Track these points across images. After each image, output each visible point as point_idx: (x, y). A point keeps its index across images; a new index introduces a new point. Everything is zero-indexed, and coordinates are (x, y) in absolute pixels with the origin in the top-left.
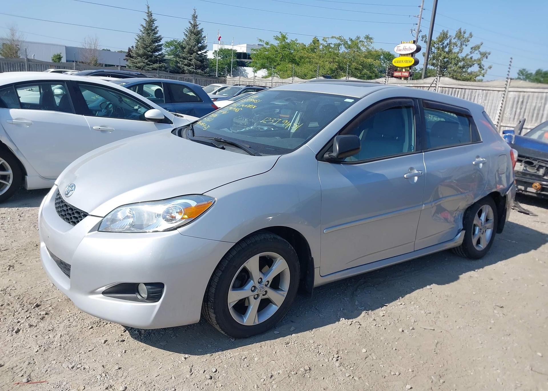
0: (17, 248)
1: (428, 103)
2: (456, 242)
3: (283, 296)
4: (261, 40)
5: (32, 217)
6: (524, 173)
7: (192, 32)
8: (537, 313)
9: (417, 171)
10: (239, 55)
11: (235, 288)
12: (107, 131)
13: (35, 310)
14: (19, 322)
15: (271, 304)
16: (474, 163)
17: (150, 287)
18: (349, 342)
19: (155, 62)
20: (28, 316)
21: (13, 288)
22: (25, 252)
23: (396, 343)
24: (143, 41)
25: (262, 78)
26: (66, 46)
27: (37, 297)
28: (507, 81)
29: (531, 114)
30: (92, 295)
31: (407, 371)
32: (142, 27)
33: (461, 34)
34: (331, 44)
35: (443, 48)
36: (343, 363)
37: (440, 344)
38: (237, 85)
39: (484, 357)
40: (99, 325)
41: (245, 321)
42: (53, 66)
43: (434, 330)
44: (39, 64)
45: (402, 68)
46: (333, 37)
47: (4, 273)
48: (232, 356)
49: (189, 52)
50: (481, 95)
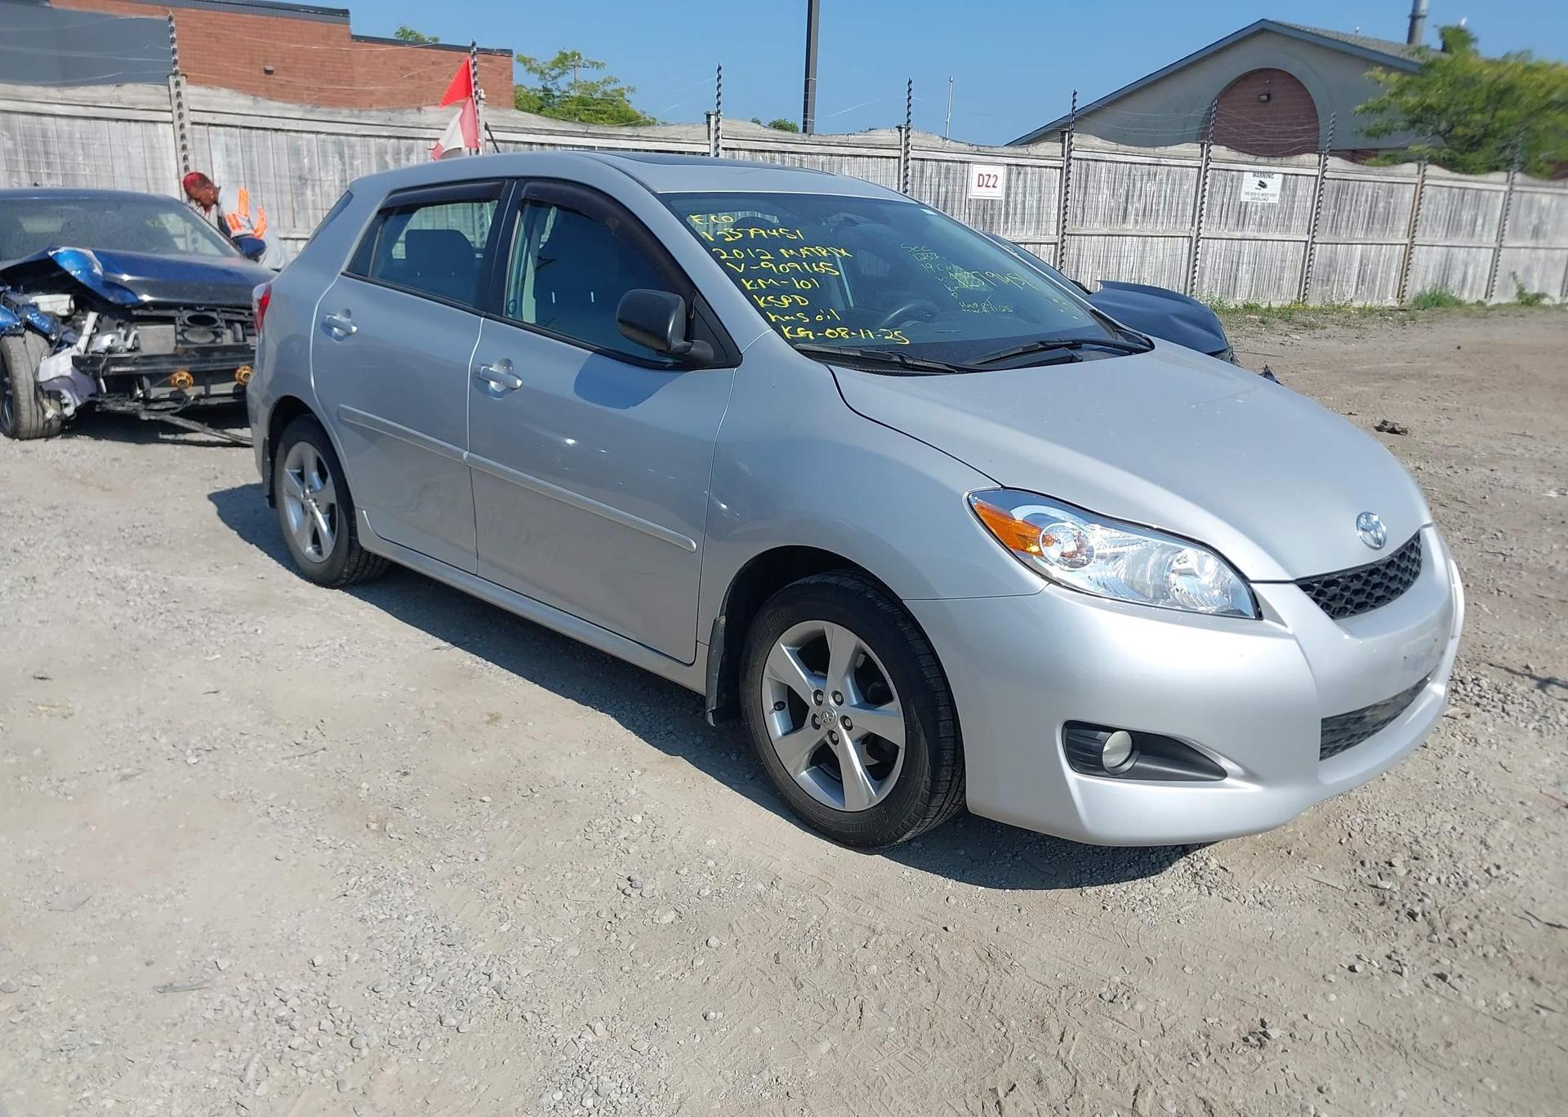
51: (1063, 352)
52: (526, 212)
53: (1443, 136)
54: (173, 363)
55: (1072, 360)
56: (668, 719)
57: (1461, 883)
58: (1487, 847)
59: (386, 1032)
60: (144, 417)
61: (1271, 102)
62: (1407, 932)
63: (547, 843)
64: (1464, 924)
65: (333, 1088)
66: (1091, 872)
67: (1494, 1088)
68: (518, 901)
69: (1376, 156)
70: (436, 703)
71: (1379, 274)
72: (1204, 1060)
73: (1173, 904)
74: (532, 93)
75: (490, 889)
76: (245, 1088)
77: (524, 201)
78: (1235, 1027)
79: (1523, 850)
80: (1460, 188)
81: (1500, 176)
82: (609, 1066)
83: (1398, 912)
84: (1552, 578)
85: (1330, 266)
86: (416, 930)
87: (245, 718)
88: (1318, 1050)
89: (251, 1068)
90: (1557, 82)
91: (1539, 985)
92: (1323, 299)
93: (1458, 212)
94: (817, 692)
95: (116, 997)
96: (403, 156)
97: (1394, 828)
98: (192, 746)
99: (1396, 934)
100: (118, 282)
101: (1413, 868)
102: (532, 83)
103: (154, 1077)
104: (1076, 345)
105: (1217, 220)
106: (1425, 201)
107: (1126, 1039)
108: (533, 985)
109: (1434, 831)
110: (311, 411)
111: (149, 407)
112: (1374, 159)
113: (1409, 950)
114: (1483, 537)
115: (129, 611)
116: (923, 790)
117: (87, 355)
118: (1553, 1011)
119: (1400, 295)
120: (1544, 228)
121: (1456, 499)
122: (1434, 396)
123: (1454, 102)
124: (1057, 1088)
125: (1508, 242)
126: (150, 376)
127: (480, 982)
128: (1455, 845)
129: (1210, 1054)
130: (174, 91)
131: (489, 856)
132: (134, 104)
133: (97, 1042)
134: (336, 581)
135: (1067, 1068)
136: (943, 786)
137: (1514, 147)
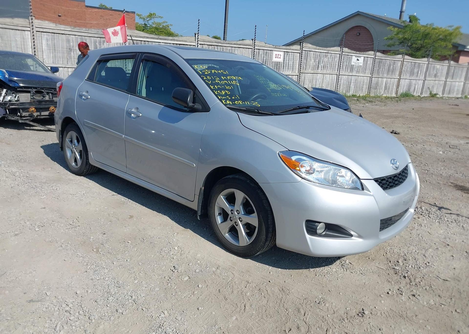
51: (305, 110)
52: (143, 63)
53: (409, 47)
54: (30, 105)
55: (307, 112)
56: (185, 217)
57: (418, 267)
58: (426, 257)
59: (100, 315)
60: (20, 121)
61: (360, 36)
62: (403, 282)
63: (148, 256)
64: (419, 280)
65: (84, 332)
66: (312, 264)
67: (429, 328)
68: (140, 273)
69: (390, 52)
70: (113, 212)
71: (391, 87)
72: (346, 321)
73: (336, 274)
74: (141, 25)
75: (131, 270)
76: (56, 333)
77: (143, 59)
78: (355, 311)
79: (436, 258)
80: (414, 62)
81: (426, 59)
82: (169, 324)
83: (400, 276)
84: (441, 177)
85: (377, 84)
86: (109, 282)
87: (54, 216)
88: (379, 318)
89: (58, 326)
90: (441, 33)
91: (441, 298)
92: (375, 94)
93: (413, 70)
94: (232, 210)
95: (15, 304)
96: (102, 43)
97: (399, 251)
98: (37, 225)
99: (400, 283)
100: (13, 80)
101: (405, 263)
102: (141, 22)
103: (27, 329)
104: (308, 107)
105: (345, 70)
106: (404, 66)
107: (323, 315)
108: (145, 300)
109: (410, 252)
110: (75, 122)
111: (22, 119)
112: (389, 53)
113: (404, 287)
114: (422, 165)
115: (16, 182)
116: (263, 240)
117: (3, 102)
118: (445, 305)
119: (396, 93)
120: (438, 75)
121: (414, 154)
122: (407, 124)
123: (413, 37)
124: (303, 330)
125: (427, 79)
126: (22, 109)
127: (129, 299)
128: (416, 256)
129: (348, 319)
130: (31, 21)
131: (131, 259)
132: (18, 25)
133: (8, 318)
134: (82, 174)
135: (306, 323)
136: (269, 239)
137: (430, 51)
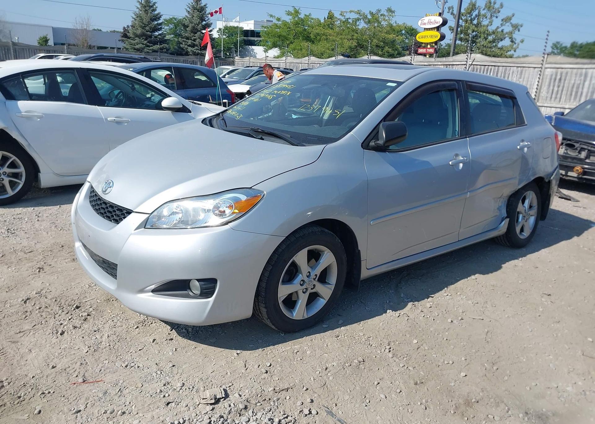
0: (42, 249)
1: (471, 85)
2: (500, 231)
3: (331, 289)
4: (271, 16)
5: (50, 217)
6: (565, 156)
7: (194, 8)
8: (585, 300)
9: (462, 157)
10: (246, 33)
11: (285, 282)
12: (122, 122)
13: (76, 311)
14: (61, 324)
15: (318, 297)
16: (518, 147)
17: (203, 283)
18: (399, 334)
19: (155, 43)
20: (70, 318)
21: (48, 291)
22: (51, 253)
23: (447, 333)
24: (141, 19)
25: (274, 58)
26: (52, 27)
27: (74, 299)
28: (544, 57)
29: (569, 93)
30: (142, 293)
31: (459, 360)
32: (138, 4)
33: (491, 4)
34: (350, 18)
35: (472, 20)
36: (395, 354)
37: (490, 332)
38: (249, 67)
39: (535, 344)
40: (144, 325)
41: (294, 315)
42: (42, 50)
43: (483, 319)
44: (26, 48)
45: (427, 44)
46: (351, 12)
47: (34, 276)
48: (284, 350)
49: (192, 32)
50: (516, 73)
